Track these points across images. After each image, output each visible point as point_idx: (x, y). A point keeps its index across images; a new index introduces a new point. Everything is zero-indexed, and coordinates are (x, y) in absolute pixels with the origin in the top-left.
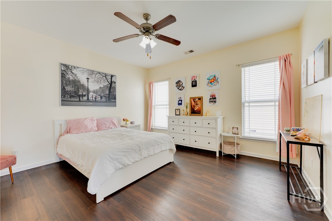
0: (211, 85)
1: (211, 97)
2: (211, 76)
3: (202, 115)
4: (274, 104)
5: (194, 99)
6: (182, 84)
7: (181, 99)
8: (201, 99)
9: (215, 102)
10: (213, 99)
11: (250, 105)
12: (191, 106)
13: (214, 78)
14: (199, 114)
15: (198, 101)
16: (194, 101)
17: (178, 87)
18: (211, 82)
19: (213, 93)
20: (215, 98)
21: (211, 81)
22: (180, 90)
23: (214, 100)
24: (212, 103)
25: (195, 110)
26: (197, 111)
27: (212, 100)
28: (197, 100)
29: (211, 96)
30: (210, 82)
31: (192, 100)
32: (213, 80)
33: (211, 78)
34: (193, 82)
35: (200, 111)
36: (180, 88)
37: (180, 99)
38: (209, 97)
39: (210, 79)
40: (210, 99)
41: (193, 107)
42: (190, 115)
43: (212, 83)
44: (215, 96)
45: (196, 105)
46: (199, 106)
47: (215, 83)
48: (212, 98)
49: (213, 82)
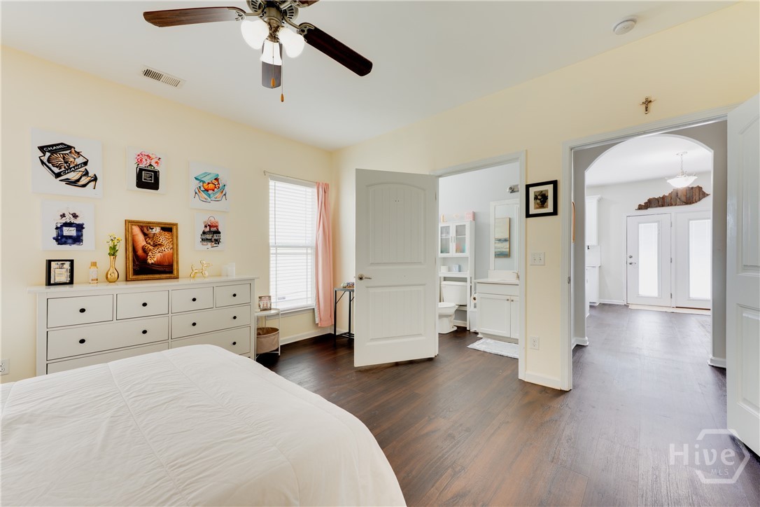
0: (206, 197)
1: (208, 229)
2: (207, 174)
3: (177, 278)
4: (305, 251)
5: (145, 228)
6: (86, 163)
7: (77, 221)
8: (174, 230)
9: (217, 241)
10: (212, 234)
11: (278, 251)
12: (130, 249)
13: (214, 181)
14: (168, 275)
15: (160, 234)
16: (145, 235)
17: (56, 170)
18: (207, 190)
19: (212, 219)
20: (218, 232)
21: (206, 187)
22: (74, 183)
23: (215, 237)
24: (209, 244)
25: (150, 261)
26: (158, 264)
27: (209, 237)
28: (157, 230)
29: (206, 227)
30: (202, 189)
31: (136, 230)
32: (211, 186)
33: (207, 179)
34: (141, 170)
35: (171, 266)
36: (73, 176)
37: (69, 219)
38: (202, 229)
39: (204, 182)
40: (204, 233)
41: (140, 252)
42: (127, 280)
43: (210, 192)
44: (217, 226)
45: (155, 245)
46: (167, 250)
47: (218, 195)
48: (210, 232)
49: (213, 190)
